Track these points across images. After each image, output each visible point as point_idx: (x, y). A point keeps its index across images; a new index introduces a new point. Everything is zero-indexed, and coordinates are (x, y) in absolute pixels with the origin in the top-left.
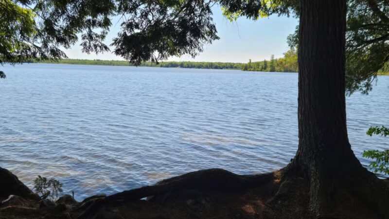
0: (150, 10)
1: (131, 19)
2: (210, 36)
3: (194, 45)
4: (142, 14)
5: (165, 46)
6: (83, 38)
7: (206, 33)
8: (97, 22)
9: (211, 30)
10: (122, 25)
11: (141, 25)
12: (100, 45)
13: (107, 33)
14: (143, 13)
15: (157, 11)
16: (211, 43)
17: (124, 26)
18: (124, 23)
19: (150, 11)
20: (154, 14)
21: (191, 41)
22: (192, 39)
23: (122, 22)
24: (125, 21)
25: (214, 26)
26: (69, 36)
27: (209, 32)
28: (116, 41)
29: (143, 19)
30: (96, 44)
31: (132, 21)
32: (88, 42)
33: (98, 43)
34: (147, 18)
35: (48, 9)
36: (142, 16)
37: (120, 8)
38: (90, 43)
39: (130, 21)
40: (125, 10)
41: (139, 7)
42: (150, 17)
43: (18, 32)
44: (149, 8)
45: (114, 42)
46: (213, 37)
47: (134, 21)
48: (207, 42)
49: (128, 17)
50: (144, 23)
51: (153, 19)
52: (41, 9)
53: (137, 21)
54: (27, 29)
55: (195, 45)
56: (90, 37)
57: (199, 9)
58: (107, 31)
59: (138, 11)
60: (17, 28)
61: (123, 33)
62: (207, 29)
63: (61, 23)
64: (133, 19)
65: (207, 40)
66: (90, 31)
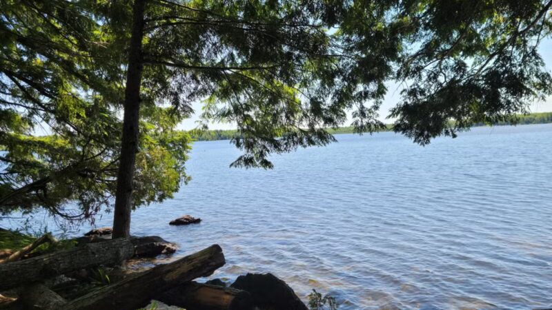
0: (441, 70)
1: (414, 85)
2: (543, 90)
3: (513, 107)
4: (429, 76)
5: (465, 109)
6: (354, 117)
7: (535, 86)
8: (370, 93)
9: (543, 81)
10: (401, 93)
11: (429, 91)
12: (375, 122)
13: (381, 102)
14: (431, 74)
15: (451, 70)
16: (545, 100)
17: (405, 94)
18: (404, 90)
19: (441, 72)
20: (447, 75)
21: (509, 102)
22: (509, 99)
23: (402, 90)
24: (406, 87)
25: (548, 75)
26: (338, 115)
27: (540, 84)
28: (393, 111)
29: (431, 83)
30: (370, 121)
31: (416, 87)
32: (360, 120)
33: (372, 120)
34: (436, 81)
35: (313, 84)
36: (429, 79)
37: (399, 74)
38: (362, 121)
39: (413, 88)
40: (406, 75)
41: (425, 68)
42: (441, 79)
43: (283, 115)
44: (440, 68)
45: (391, 113)
46: (547, 91)
47: (418, 86)
48: (536, 100)
49: (409, 83)
50: (433, 88)
51: (445, 81)
52: (306, 86)
53: (422, 87)
54: (292, 109)
55: (515, 107)
56: (362, 113)
57: (518, 57)
58: (382, 100)
59: (424, 74)
60: (282, 111)
61: (403, 103)
62: (535, 80)
63: (329, 101)
64: (417, 85)
65: (536, 97)
66: (362, 107)
